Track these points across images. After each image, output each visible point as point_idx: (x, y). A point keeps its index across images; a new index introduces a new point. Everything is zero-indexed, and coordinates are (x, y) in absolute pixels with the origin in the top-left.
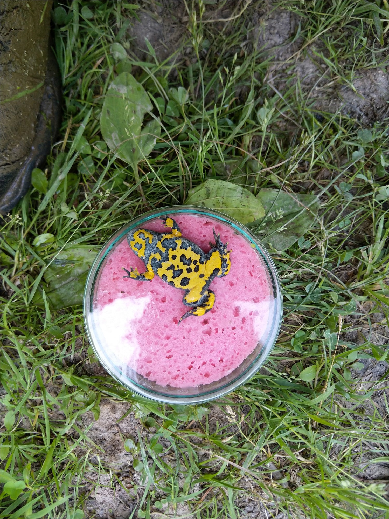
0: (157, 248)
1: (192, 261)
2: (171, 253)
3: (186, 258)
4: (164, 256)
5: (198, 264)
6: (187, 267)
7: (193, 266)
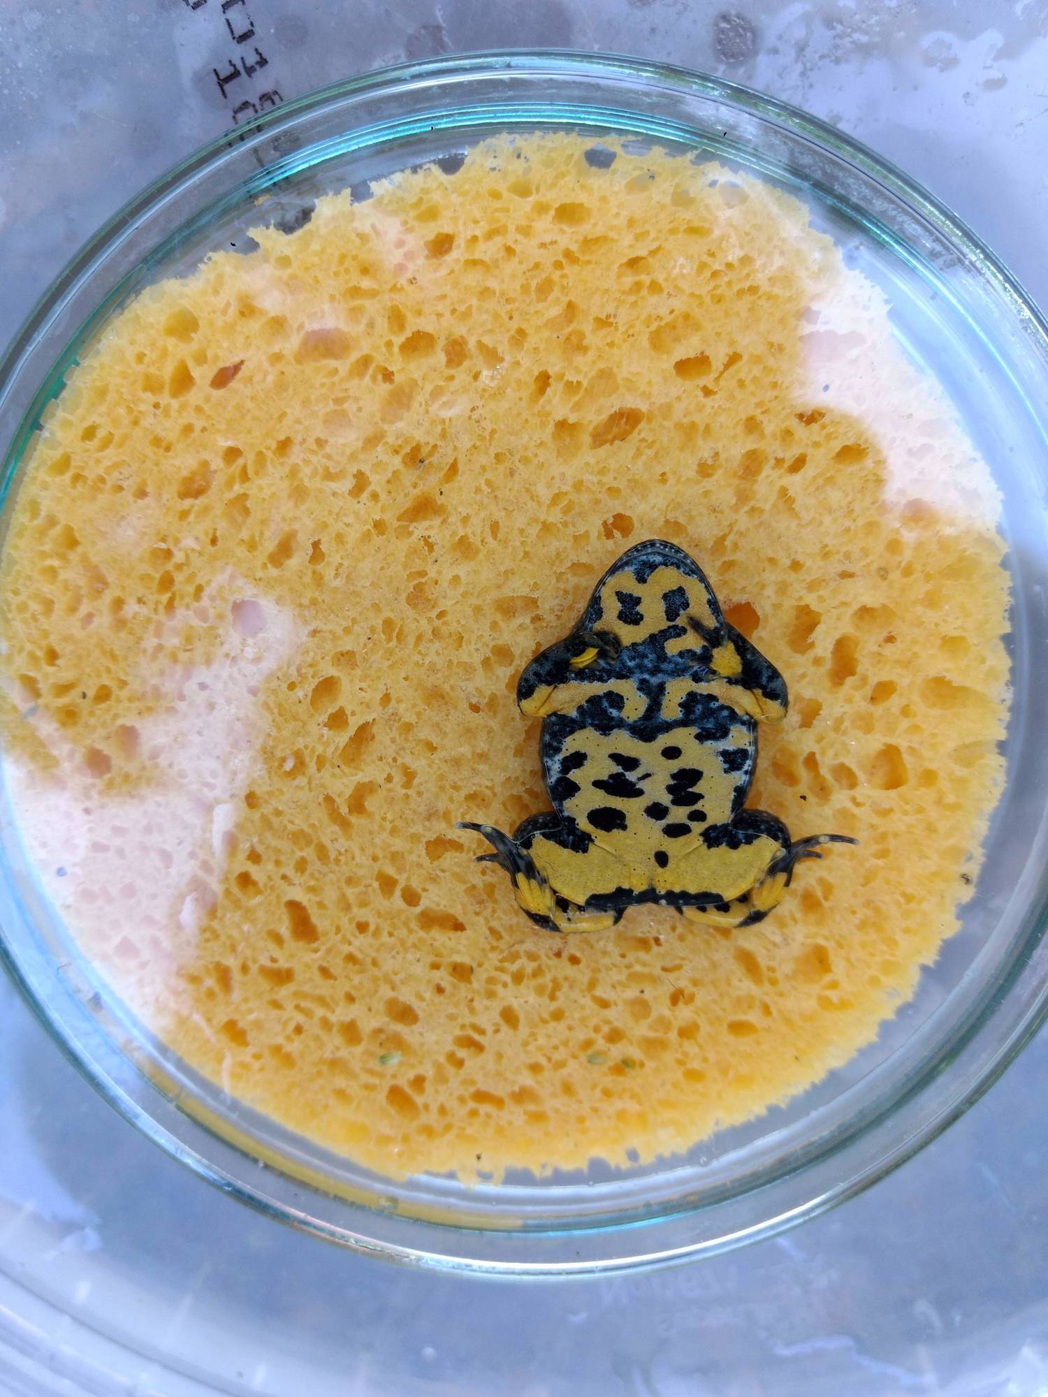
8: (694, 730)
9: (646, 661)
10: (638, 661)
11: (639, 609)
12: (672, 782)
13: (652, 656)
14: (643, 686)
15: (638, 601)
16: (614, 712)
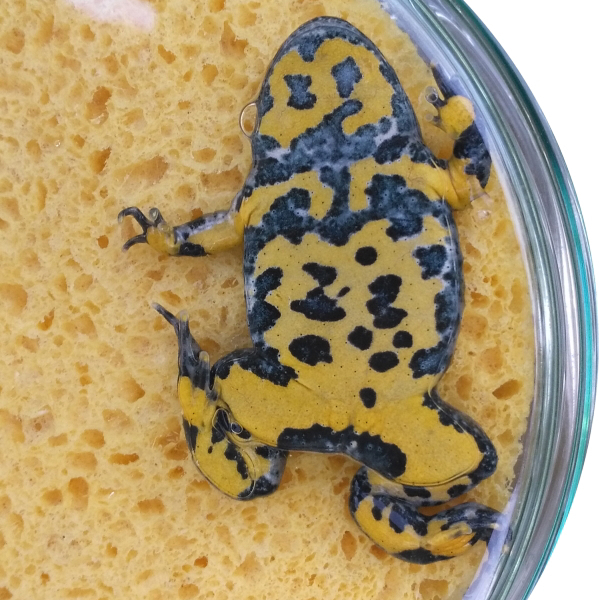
0: (346, 174)
1: (399, 328)
2: (373, 234)
3: (393, 298)
4: (342, 220)
5: (405, 355)
6: (367, 320)
7: (383, 340)
8: (386, 223)
9: (325, 148)
10: (316, 148)
11: (311, 90)
12: (372, 296)
13: (330, 140)
14: (327, 177)
15: (308, 81)
16: (301, 212)
